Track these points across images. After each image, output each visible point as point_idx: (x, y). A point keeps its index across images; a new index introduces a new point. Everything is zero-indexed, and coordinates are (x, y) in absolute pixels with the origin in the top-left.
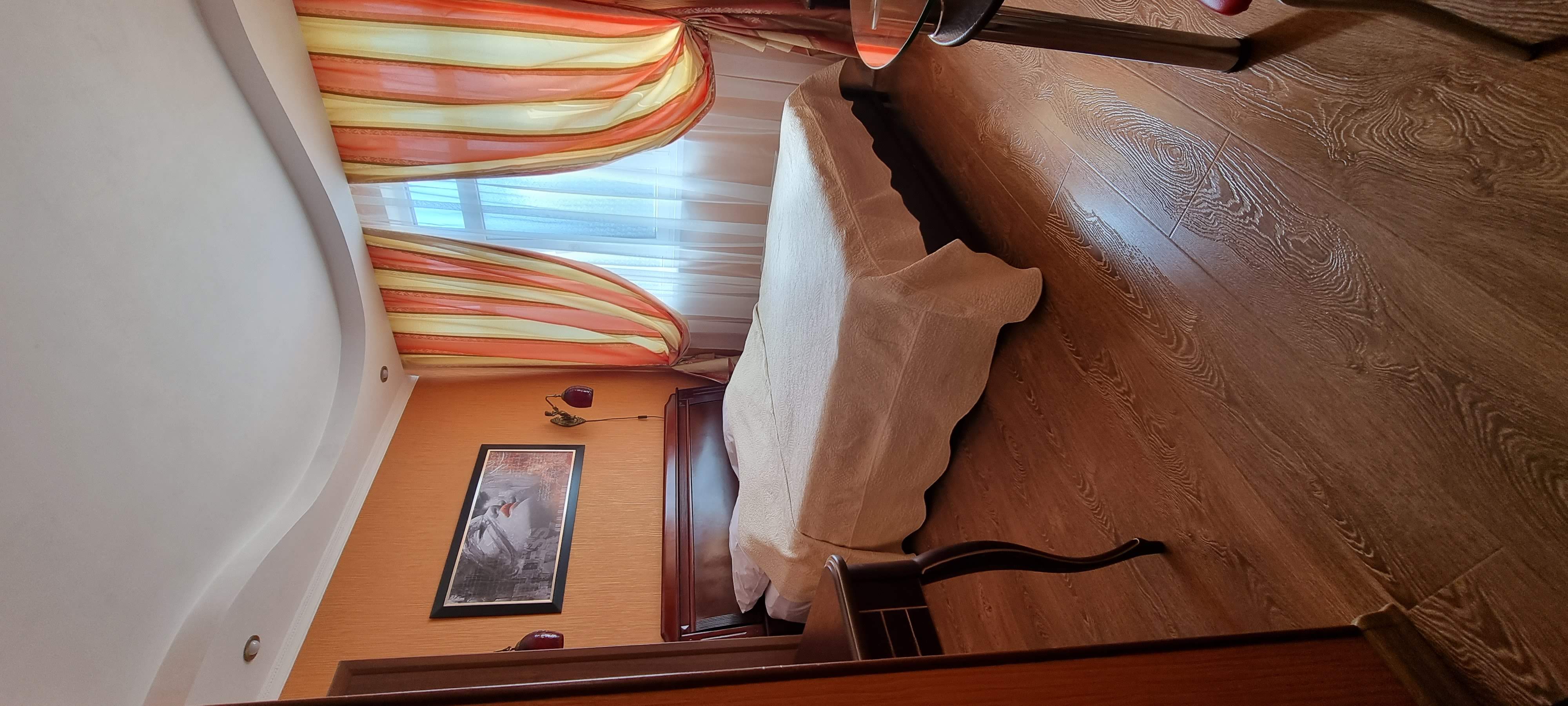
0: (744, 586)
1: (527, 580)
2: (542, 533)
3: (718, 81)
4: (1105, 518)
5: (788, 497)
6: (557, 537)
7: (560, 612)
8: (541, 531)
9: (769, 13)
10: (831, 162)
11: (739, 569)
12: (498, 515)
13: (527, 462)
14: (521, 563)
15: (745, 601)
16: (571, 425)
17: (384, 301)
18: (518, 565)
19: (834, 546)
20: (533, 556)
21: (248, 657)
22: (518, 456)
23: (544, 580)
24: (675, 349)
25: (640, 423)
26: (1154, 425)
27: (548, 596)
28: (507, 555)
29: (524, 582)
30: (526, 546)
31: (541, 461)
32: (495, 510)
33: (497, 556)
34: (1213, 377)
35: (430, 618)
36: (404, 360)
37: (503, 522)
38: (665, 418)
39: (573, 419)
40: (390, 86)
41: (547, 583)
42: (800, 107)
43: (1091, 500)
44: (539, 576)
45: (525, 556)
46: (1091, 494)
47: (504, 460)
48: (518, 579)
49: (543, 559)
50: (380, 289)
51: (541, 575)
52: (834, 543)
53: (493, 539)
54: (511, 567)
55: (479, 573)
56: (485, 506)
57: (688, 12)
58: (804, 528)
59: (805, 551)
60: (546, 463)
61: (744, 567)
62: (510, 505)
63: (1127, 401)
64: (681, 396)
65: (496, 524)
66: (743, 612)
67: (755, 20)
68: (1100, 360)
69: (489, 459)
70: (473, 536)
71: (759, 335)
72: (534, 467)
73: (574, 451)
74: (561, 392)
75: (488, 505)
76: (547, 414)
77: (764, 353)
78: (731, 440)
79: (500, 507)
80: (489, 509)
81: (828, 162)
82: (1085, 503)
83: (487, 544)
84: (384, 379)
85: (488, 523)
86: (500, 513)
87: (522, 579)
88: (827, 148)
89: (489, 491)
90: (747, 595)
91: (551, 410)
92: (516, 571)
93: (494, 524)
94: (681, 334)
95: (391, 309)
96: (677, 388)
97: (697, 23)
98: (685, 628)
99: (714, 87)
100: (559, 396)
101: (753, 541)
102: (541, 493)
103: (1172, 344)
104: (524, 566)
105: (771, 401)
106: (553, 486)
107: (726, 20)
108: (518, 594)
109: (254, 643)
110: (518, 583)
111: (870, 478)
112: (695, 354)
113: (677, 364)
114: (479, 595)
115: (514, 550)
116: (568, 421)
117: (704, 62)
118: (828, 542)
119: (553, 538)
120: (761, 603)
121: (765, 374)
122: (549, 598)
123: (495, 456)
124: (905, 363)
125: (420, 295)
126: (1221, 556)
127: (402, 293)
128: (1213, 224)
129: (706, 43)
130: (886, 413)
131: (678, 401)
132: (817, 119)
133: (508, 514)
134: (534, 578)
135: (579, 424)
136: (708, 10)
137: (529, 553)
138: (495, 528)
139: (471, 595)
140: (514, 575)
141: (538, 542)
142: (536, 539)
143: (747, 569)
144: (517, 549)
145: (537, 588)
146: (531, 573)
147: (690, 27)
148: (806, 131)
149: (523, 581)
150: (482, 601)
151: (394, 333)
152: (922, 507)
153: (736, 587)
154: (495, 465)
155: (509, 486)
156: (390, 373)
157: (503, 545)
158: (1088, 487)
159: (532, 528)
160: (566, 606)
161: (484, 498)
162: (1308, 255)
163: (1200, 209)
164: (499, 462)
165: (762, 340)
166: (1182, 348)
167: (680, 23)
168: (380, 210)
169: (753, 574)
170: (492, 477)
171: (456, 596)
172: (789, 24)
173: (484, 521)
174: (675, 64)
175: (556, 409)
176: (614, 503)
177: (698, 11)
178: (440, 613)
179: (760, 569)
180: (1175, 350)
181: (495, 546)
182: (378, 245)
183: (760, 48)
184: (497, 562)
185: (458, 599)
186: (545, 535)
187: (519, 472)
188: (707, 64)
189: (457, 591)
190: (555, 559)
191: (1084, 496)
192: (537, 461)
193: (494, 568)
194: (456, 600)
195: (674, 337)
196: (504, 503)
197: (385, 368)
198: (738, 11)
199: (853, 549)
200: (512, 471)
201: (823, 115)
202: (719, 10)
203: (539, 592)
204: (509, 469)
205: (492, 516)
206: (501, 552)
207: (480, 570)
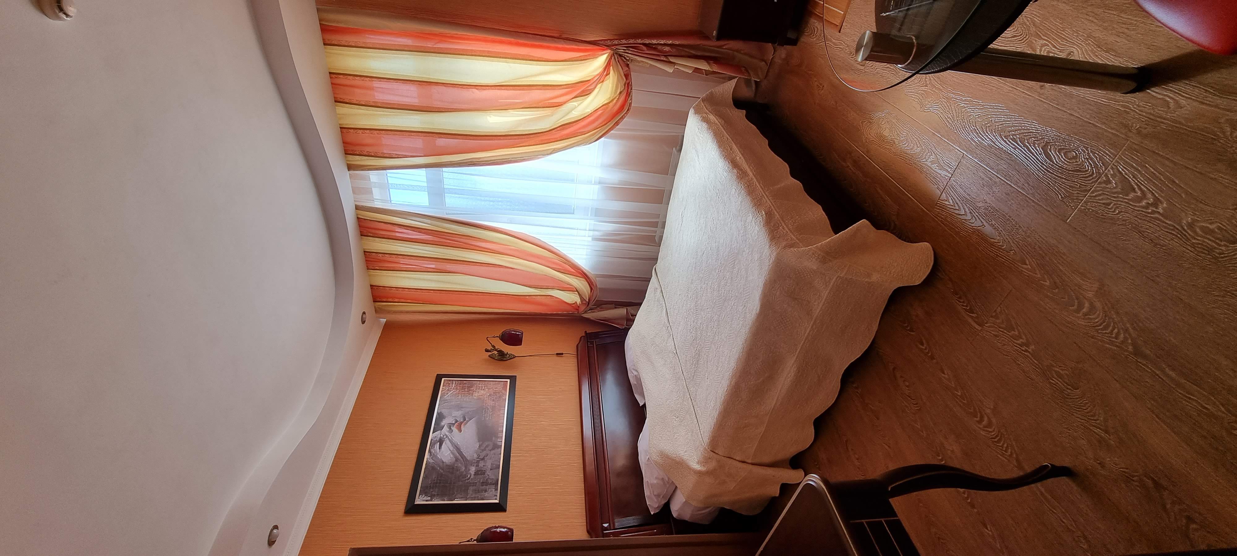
0: (653, 492)
1: (478, 483)
2: (487, 446)
3: (634, 93)
4: (1005, 445)
5: (696, 421)
6: (500, 450)
7: (505, 510)
8: (487, 444)
9: (677, 43)
10: (740, 158)
11: (650, 477)
12: (452, 431)
13: (472, 389)
14: (473, 470)
15: (653, 504)
16: (505, 359)
17: (366, 261)
18: (471, 472)
19: (738, 462)
20: (481, 464)
21: (271, 543)
22: (465, 384)
23: (491, 484)
24: (586, 301)
25: (558, 359)
26: (1056, 372)
27: (495, 497)
28: (461, 463)
29: (475, 486)
30: (476, 456)
31: (483, 388)
32: (450, 426)
33: (454, 464)
34: (1118, 334)
35: (405, 513)
36: (376, 306)
37: (457, 436)
38: (577, 355)
39: (506, 355)
40: (380, 97)
41: (493, 487)
42: (704, 115)
43: (990, 430)
44: (487, 480)
45: (475, 464)
46: (990, 424)
47: (455, 386)
48: (471, 483)
49: (490, 467)
50: (364, 251)
51: (489, 480)
52: (737, 459)
53: (450, 450)
54: (465, 473)
55: (440, 477)
56: (443, 424)
57: (616, 42)
58: (714, 446)
59: (712, 465)
60: (487, 390)
61: (655, 477)
62: (461, 423)
63: (1026, 351)
64: (588, 338)
65: (451, 438)
66: (652, 513)
67: (667, 49)
68: (996, 317)
69: (443, 386)
70: (434, 447)
71: (659, 291)
72: (478, 392)
73: (509, 380)
74: (499, 333)
75: (444, 422)
76: (487, 351)
77: (664, 305)
78: (635, 373)
79: (454, 424)
80: (446, 426)
81: (738, 158)
82: (983, 433)
83: (445, 454)
84: (363, 322)
85: (445, 437)
86: (454, 429)
87: (473, 483)
88: (734, 147)
89: (445, 412)
90: (656, 500)
91: (490, 347)
92: (469, 476)
93: (450, 437)
94: (591, 289)
95: (371, 267)
96: (586, 332)
97: (623, 51)
98: (606, 525)
99: (631, 99)
100: (497, 337)
101: (664, 456)
102: (485, 414)
103: (1073, 306)
104: (475, 472)
105: (673, 344)
106: (493, 408)
107: (644, 48)
108: (472, 495)
109: (275, 531)
110: (470, 486)
111: (774, 406)
112: (600, 305)
113: (586, 312)
114: (442, 496)
115: (467, 460)
116: (502, 356)
117: (625, 80)
118: (732, 458)
119: (496, 451)
120: (666, 507)
121: (666, 322)
122: (496, 499)
123: (447, 384)
124: (815, 316)
125: (394, 256)
126: (1134, 481)
127: (380, 255)
128: (1114, 212)
129: (628, 65)
130: (794, 356)
131: (587, 342)
132: (721, 124)
133: (460, 431)
134: (483, 483)
135: (511, 359)
136: (632, 41)
137: (478, 462)
138: (451, 441)
139: (435, 495)
140: (468, 479)
141: (484, 453)
142: (485, 450)
143: (656, 478)
144: (468, 458)
145: (486, 491)
146: (481, 478)
147: (616, 53)
148: (714, 133)
149: (474, 484)
150: (444, 501)
151: (371, 286)
152: (811, 432)
153: (647, 493)
154: (448, 390)
155: (459, 407)
156: (368, 317)
157: (458, 455)
158: (986, 419)
159: (479, 441)
160: (510, 506)
161: (441, 417)
162: (1218, 239)
163: (1099, 200)
164: (451, 389)
165: (661, 294)
166: (1084, 310)
167: (609, 51)
168: (369, 191)
169: (662, 483)
170: (447, 400)
171: (423, 496)
172: (693, 52)
173: (442, 436)
174: (603, 81)
175: (494, 346)
176: (542, 423)
177: (624, 41)
178: (412, 509)
179: (669, 478)
180: (1078, 311)
181: (452, 456)
182: (366, 218)
183: (669, 69)
184: (453, 468)
185: (426, 498)
186: (490, 447)
187: (467, 396)
188: (628, 81)
189: (424, 492)
190: (499, 468)
191: (982, 426)
192: (481, 388)
193: (452, 473)
194: (424, 499)
195: (585, 290)
196: (456, 421)
197: (364, 313)
198: (654, 42)
199: (752, 464)
200: (461, 396)
201: (725, 121)
202: (639, 41)
203: (488, 493)
204: (459, 393)
205: (448, 432)
206: (456, 460)
207: (442, 475)
